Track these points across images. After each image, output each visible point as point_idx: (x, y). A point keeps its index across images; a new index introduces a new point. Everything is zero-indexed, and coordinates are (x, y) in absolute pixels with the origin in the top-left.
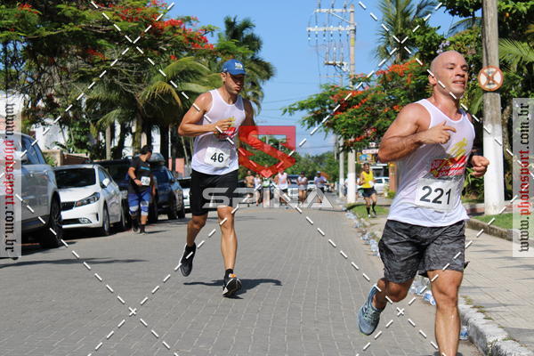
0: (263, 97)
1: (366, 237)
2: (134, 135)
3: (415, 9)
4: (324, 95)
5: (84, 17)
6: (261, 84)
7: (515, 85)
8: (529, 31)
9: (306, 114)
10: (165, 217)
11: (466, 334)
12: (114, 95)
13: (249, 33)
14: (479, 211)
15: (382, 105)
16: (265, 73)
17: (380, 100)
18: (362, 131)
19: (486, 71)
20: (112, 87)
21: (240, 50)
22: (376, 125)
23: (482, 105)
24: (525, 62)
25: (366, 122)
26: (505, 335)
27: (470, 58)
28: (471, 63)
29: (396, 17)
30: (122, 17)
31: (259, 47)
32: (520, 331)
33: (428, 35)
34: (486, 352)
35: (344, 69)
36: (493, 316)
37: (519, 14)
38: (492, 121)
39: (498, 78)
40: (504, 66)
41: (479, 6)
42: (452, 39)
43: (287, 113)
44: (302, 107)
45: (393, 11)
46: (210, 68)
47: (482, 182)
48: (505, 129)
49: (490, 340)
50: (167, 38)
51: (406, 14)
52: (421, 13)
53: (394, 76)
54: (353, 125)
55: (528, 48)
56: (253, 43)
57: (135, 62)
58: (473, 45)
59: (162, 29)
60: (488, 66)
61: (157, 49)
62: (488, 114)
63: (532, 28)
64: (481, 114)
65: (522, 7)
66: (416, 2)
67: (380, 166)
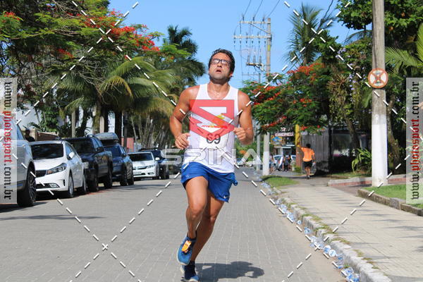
1: (278, 202)
2: (94, 118)
3: (319, 22)
5: (56, 24)
6: (196, 80)
7: (397, 84)
8: (408, 42)
10: (118, 184)
12: (79, 87)
13: (187, 39)
14: (367, 183)
15: (291, 98)
16: (198, 70)
17: (290, 94)
18: (276, 118)
19: (374, 72)
20: (78, 79)
21: (180, 52)
22: (286, 114)
23: (371, 99)
24: (405, 66)
25: (278, 112)
27: (362, 62)
28: (362, 66)
29: (304, 29)
30: (87, 24)
31: (195, 51)
33: (329, 43)
35: (262, 68)
36: (379, 266)
37: (400, 29)
38: (378, 112)
39: (384, 78)
40: (389, 69)
41: (369, 21)
42: (348, 47)
46: (155, 66)
47: (370, 160)
48: (389, 119)
50: (122, 41)
51: (311, 26)
52: (323, 26)
53: (301, 75)
54: (268, 113)
55: (408, 55)
56: (191, 47)
57: (97, 60)
58: (364, 52)
59: (118, 34)
60: (376, 68)
61: (113, 50)
62: (376, 106)
63: (411, 40)
64: (370, 107)
65: (404, 23)
66: (320, 17)
67: (289, 146)
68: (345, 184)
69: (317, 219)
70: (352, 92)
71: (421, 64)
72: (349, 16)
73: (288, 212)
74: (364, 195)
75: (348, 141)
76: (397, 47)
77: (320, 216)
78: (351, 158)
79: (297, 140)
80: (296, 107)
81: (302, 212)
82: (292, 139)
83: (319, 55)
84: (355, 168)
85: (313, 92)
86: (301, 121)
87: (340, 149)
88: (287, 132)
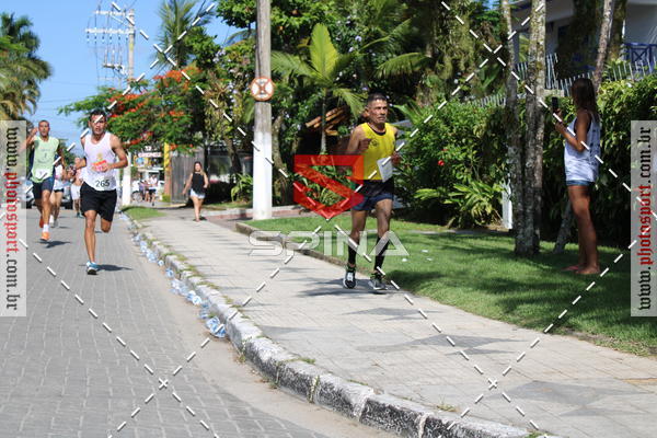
0: (39, 96)
1: (137, 238)
4: (101, 97)
6: (38, 83)
7: (287, 96)
8: (301, 46)
9: (82, 114)
11: (224, 332)
13: (27, 31)
14: (248, 216)
15: (158, 110)
16: (42, 72)
17: (156, 104)
18: (139, 135)
19: (258, 81)
21: (14, 46)
22: (152, 129)
23: (253, 114)
24: (295, 76)
25: (142, 126)
26: (259, 333)
27: (245, 68)
28: (245, 73)
29: (175, 23)
31: (37, 46)
32: (274, 329)
33: (206, 43)
34: (240, 349)
35: (122, 72)
36: (250, 315)
37: (291, 29)
38: (262, 130)
39: (270, 88)
40: (276, 77)
41: (254, 18)
42: (229, 48)
43: (63, 113)
44: (79, 108)
45: (173, 17)
47: (251, 188)
48: (276, 139)
49: (245, 337)
51: (185, 22)
53: (171, 81)
54: (129, 128)
55: (299, 61)
56: (31, 41)
58: (248, 56)
60: (260, 76)
62: (259, 122)
63: (304, 43)
64: (252, 122)
65: (296, 22)
66: (195, 10)
67: (156, 169)
68: (222, 217)
69: (183, 259)
70: (232, 104)
71: (314, 73)
72: (230, 11)
73: (149, 251)
74: (243, 231)
75: (228, 164)
76: (288, 52)
77: (186, 255)
78: (232, 185)
79: (166, 162)
80: (165, 121)
81: (165, 251)
82: (160, 160)
83: (193, 57)
84: (235, 198)
85: (186, 103)
86: (170, 138)
87: (218, 175)
88: (153, 152)
